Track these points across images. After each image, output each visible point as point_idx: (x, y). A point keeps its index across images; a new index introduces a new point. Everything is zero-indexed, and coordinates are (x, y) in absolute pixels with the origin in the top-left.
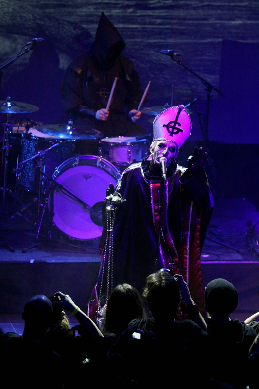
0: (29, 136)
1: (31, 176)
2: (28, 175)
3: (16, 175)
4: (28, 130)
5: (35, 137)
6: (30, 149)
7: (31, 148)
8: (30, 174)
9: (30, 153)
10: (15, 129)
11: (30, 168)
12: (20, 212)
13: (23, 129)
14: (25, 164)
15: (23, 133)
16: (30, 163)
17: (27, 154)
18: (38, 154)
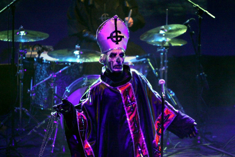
0: (40, 60)
1: (44, 96)
2: (42, 95)
3: (31, 95)
4: (39, 55)
5: (46, 60)
6: (42, 72)
7: (44, 71)
8: (43, 94)
9: (42, 75)
10: (28, 53)
11: (43, 89)
12: (36, 129)
13: (35, 53)
14: (39, 86)
15: (36, 58)
16: (43, 84)
17: (39, 76)
18: (50, 77)
